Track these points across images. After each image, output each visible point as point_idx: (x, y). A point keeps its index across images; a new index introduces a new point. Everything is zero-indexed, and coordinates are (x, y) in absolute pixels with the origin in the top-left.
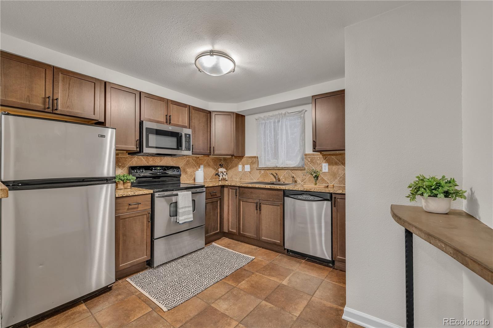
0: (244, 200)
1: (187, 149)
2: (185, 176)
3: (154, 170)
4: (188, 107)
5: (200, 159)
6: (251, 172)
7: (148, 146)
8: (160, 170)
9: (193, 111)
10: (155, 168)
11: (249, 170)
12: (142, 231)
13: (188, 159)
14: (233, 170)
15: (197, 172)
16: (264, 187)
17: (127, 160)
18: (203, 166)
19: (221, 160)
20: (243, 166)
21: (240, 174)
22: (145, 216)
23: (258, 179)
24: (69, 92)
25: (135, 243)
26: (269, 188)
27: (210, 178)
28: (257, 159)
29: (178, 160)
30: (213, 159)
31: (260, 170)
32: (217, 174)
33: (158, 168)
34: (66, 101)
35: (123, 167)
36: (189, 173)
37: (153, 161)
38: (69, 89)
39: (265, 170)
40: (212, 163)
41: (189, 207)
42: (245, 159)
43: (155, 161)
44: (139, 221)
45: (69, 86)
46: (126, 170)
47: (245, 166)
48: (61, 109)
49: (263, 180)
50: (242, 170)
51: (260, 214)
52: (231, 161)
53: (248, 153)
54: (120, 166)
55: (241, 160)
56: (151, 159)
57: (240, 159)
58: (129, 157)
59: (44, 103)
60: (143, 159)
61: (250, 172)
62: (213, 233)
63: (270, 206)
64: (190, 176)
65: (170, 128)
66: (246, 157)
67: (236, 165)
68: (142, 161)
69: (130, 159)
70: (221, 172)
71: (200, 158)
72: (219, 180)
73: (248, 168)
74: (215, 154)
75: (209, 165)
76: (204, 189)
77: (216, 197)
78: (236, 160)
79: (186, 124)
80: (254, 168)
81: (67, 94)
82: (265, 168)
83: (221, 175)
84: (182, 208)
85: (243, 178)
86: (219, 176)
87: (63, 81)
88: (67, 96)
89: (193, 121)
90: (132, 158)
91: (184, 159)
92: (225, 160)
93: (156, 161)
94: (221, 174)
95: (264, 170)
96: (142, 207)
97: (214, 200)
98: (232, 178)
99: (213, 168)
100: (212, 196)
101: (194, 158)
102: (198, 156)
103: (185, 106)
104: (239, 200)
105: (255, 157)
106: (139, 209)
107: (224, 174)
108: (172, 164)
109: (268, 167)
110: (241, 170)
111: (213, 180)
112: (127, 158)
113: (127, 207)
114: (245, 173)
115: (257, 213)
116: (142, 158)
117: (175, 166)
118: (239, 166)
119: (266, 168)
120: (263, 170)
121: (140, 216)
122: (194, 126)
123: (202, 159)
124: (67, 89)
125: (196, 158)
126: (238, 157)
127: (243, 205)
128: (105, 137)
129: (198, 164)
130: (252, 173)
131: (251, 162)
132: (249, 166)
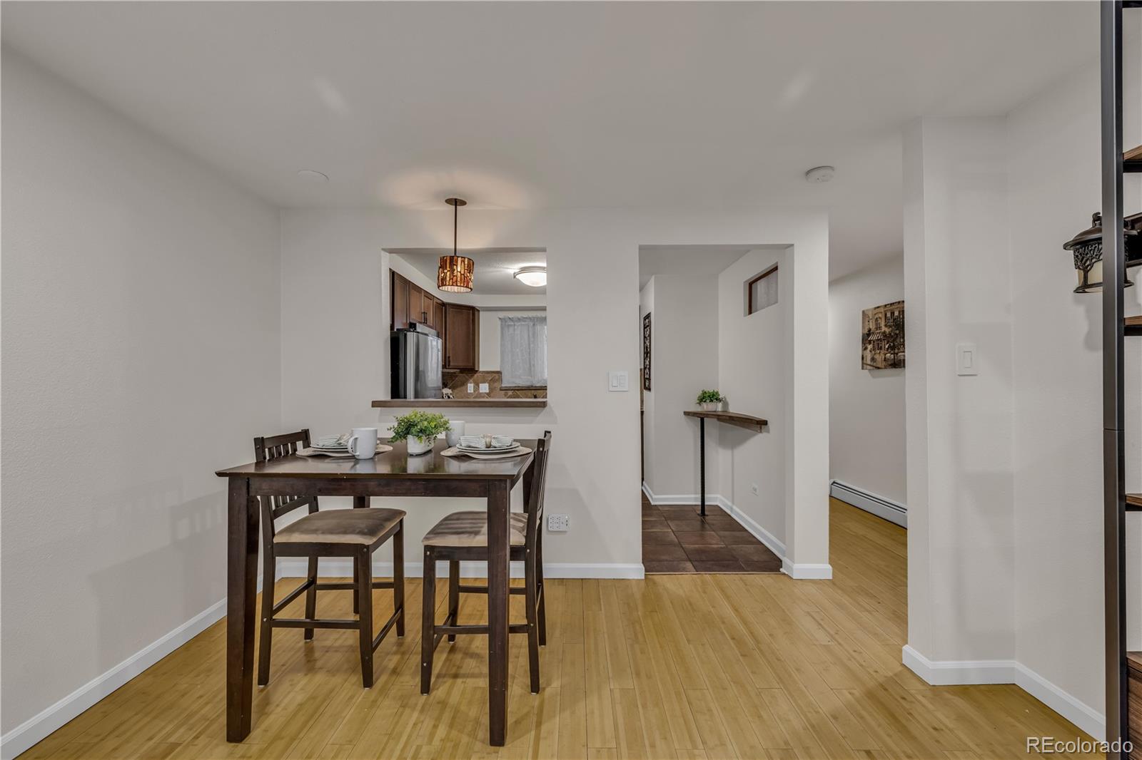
14: (457, 390)
20: (477, 385)
21: (469, 397)
28: (498, 374)
31: (506, 391)
42: (480, 375)
47: (480, 385)
50: (474, 391)
52: (451, 378)
53: (484, 366)
55: (472, 376)
57: (469, 375)
61: (488, 393)
66: (481, 371)
67: (464, 383)
73: (484, 387)
78: (462, 376)
80: (495, 387)
82: (513, 388)
95: (513, 391)
105: (496, 372)
109: (518, 387)
114: (479, 395)
118: (469, 385)
126: (466, 374)
130: (491, 394)
131: (491, 380)
132: (486, 385)
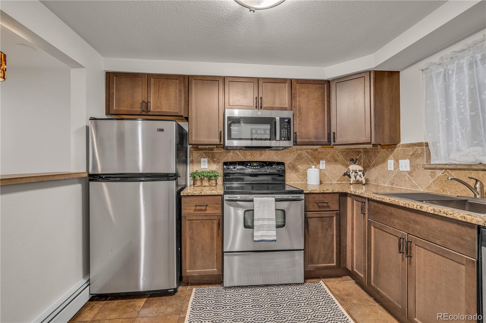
0: (378, 226)
1: (286, 138)
2: (295, 175)
3: (249, 166)
4: (289, 82)
5: (319, 152)
6: (412, 173)
7: (230, 138)
8: (257, 166)
9: (298, 86)
10: (250, 164)
11: (408, 169)
12: (212, 238)
13: (299, 152)
14: (379, 167)
15: (309, 169)
16: (419, 208)
17: (222, 155)
18: (324, 161)
19: (360, 152)
20: (397, 161)
21: (390, 175)
22: (215, 221)
23: (428, 188)
24: (159, 93)
25: (203, 249)
26: (432, 212)
27: (339, 178)
28: (424, 147)
29: (285, 154)
30: (342, 152)
31: (432, 170)
32: (347, 174)
33: (255, 164)
34: (156, 102)
35: (218, 163)
36: (302, 170)
37: (251, 155)
38: (159, 91)
39: (446, 169)
40: (341, 157)
41: (269, 219)
42: (401, 148)
43: (253, 155)
44: (208, 225)
45: (159, 87)
46: (221, 166)
47: (400, 161)
48: (153, 110)
49: (441, 191)
50: (395, 169)
51: (410, 264)
52: (374, 154)
53: (405, 139)
54: (215, 161)
55: (392, 151)
56: (249, 153)
57: (390, 150)
58: (224, 152)
59: (142, 107)
60: (240, 154)
61: (410, 173)
62: (322, 265)
63: (436, 255)
64: (303, 175)
65: (260, 113)
66: (402, 145)
67: (384, 160)
68: (239, 156)
69: (225, 154)
70: (352, 170)
71: (319, 150)
72: (350, 184)
73: (405, 165)
74: (336, 143)
75: (336, 161)
76: (302, 196)
77: (328, 209)
78: (383, 152)
79: (286, 105)
80: (418, 165)
81: (157, 96)
82: (443, 167)
83: (353, 175)
84: (259, 219)
85: (396, 183)
86: (349, 176)
87: (154, 84)
88: (157, 97)
89: (298, 99)
90: (227, 152)
91: (294, 152)
92: (365, 152)
93: (255, 156)
94: (354, 173)
95: (443, 171)
96: (211, 210)
97: (325, 214)
98: (378, 182)
99: (343, 165)
100: (319, 207)
101: (309, 150)
102: (315, 147)
103: (283, 81)
104: (370, 223)
105: (420, 144)
106: (206, 212)
107: (358, 175)
108: (276, 159)
109: (452, 164)
110: (393, 169)
111: (344, 182)
112: (222, 153)
113: (194, 208)
114: (400, 175)
115: (403, 259)
116: (238, 153)
117: (280, 161)
118: (389, 161)
119: (447, 167)
120: (442, 169)
121: (208, 220)
122: (299, 106)
123: (323, 152)
124: (157, 91)
125: (312, 151)
126: (386, 147)
127: (375, 233)
128: (163, 131)
129: (315, 158)
130: (414, 174)
131: (413, 154)
132: (407, 162)
